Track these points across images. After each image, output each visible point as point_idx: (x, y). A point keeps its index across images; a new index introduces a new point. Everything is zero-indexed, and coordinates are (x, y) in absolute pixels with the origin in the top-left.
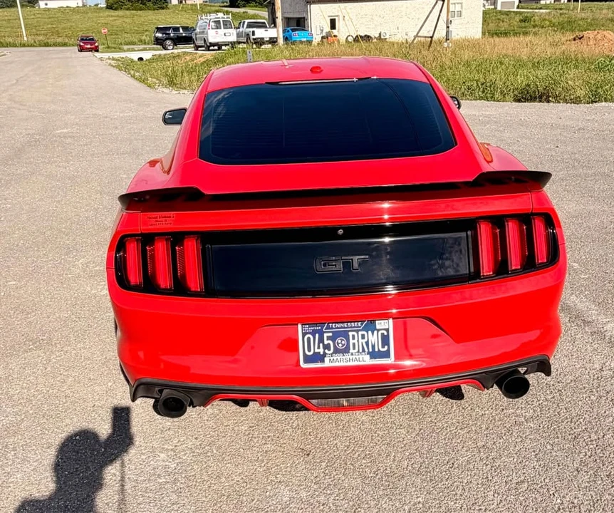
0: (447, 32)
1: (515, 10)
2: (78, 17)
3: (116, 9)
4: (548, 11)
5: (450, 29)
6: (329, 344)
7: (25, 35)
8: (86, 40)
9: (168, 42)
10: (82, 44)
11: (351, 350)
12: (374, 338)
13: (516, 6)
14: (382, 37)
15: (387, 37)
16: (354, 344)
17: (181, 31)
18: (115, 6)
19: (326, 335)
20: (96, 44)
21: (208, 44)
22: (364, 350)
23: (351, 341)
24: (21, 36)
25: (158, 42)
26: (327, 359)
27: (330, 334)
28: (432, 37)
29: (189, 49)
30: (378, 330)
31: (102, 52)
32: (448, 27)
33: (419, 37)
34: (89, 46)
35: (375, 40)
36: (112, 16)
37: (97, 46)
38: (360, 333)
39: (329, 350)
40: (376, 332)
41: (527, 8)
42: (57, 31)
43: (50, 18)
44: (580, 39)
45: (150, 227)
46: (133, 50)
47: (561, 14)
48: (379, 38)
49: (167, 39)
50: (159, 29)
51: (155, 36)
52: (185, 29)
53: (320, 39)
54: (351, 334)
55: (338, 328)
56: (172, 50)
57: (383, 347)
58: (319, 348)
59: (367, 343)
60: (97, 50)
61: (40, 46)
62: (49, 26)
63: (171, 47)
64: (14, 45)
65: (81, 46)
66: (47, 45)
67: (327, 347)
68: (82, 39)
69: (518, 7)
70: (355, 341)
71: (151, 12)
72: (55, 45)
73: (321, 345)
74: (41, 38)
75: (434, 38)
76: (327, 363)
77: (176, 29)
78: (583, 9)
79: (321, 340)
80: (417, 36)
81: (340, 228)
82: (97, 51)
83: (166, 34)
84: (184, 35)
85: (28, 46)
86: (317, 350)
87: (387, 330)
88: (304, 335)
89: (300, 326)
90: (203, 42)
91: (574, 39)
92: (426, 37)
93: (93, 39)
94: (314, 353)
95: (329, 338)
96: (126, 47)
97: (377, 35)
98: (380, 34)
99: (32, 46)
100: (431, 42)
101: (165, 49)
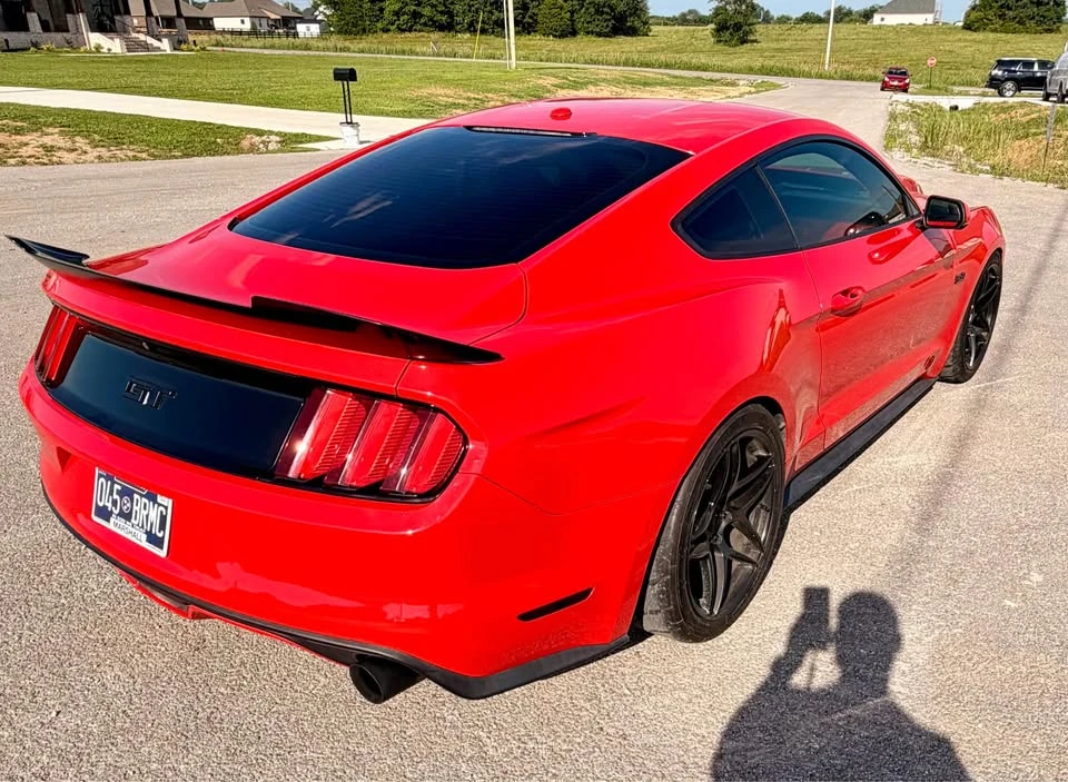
2: (915, 39)
3: (975, 31)
6: (117, 501)
7: (827, 62)
8: (896, 74)
9: (1009, 85)
10: (887, 79)
11: (133, 520)
16: (136, 512)
17: (1036, 68)
18: (976, 25)
19: (116, 487)
20: (907, 81)
21: (1064, 92)
22: (143, 527)
23: (135, 507)
24: (823, 64)
25: (995, 83)
26: (112, 520)
27: (120, 488)
29: (1033, 98)
30: (159, 505)
31: (912, 94)
34: (896, 83)
36: (966, 41)
37: (908, 84)
38: (144, 500)
39: (116, 508)
40: (156, 506)
42: (877, 59)
43: (876, 39)
46: (967, 94)
49: (1007, 80)
50: (1000, 63)
51: (990, 74)
52: (1043, 64)
54: (136, 496)
56: (1011, 98)
57: (160, 531)
58: (108, 501)
59: (147, 517)
60: (905, 89)
61: (841, 78)
62: (870, 51)
63: (1011, 93)
64: (809, 76)
65: (884, 82)
66: (849, 78)
67: (114, 504)
68: (891, 73)
70: (138, 509)
71: (1027, 37)
72: (861, 78)
73: (111, 498)
74: (846, 67)
77: (1029, 64)
79: (112, 493)
82: (905, 91)
83: (1010, 71)
84: (1039, 74)
85: (826, 78)
86: (106, 503)
87: (166, 509)
88: (100, 476)
90: (1058, 88)
93: (904, 73)
94: (104, 505)
95: (118, 493)
96: (957, 89)
99: (831, 78)
101: (1001, 94)
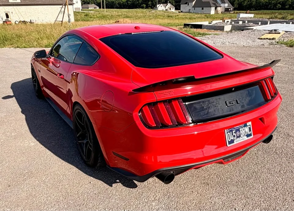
0: (69, 19)
1: (81, 11)
4: (94, 12)
5: (70, 18)
6: (235, 135)
11: (241, 136)
12: (247, 129)
13: (81, 10)
14: (32, 22)
15: (34, 21)
16: (242, 133)
19: (233, 132)
22: (245, 135)
23: (241, 132)
26: (235, 141)
27: (235, 131)
28: (62, 21)
30: (248, 126)
32: (69, 17)
33: (57, 21)
35: (29, 23)
38: (243, 128)
39: (235, 137)
40: (247, 127)
41: (85, 11)
44: (118, 22)
45: (162, 98)
47: (99, 13)
48: (31, 22)
53: (2, 22)
54: (240, 129)
55: (237, 128)
57: (250, 132)
58: (232, 137)
59: (245, 132)
67: (234, 136)
69: (82, 10)
70: (242, 132)
73: (233, 136)
75: (63, 22)
76: (235, 143)
78: (106, 11)
79: (232, 134)
80: (56, 21)
81: (233, 88)
86: (232, 139)
87: (250, 125)
88: (227, 133)
89: (226, 130)
91: (116, 22)
92: (60, 21)
94: (231, 139)
95: (235, 133)
97: (29, 21)
98: (31, 20)
100: (62, 23)
